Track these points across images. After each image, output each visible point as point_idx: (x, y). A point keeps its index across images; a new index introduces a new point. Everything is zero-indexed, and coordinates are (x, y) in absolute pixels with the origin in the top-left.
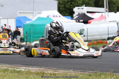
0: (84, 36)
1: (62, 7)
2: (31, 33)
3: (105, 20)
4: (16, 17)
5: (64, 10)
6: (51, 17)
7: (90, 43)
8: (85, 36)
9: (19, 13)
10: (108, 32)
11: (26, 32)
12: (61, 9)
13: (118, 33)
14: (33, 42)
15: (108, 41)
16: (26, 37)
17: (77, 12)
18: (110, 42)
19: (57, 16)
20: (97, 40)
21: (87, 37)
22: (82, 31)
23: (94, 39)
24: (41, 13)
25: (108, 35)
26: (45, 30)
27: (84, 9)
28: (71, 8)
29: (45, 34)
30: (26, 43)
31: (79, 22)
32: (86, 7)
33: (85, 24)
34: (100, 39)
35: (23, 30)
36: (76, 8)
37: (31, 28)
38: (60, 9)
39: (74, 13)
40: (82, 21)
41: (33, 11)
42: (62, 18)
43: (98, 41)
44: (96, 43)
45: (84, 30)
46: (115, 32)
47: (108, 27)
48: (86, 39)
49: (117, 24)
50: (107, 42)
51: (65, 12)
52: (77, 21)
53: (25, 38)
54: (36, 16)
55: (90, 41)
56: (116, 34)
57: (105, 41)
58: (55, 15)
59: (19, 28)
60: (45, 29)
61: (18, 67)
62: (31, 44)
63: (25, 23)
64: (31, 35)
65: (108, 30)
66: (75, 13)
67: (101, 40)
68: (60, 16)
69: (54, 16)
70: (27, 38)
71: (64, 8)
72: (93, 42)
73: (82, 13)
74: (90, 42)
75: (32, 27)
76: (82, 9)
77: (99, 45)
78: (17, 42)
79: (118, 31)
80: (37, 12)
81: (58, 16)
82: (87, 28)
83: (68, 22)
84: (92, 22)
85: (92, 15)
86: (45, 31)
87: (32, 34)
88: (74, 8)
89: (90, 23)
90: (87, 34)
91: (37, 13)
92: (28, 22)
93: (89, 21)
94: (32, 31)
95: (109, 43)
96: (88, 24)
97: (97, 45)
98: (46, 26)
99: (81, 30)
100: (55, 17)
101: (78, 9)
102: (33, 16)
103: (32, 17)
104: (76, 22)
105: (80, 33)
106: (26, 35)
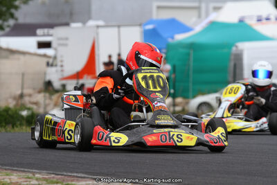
2: (189, 70)
6: (252, 22)
9: (159, 7)
11: (175, 67)
14: (194, 97)
16: (174, 82)
19: (268, 19)
26: (230, 60)
29: (232, 74)
30: (174, 101)
37: (189, 54)
54: (207, 15)
58: (264, 15)
60: (232, 57)
62: (187, 103)
63: (173, 38)
70: (177, 84)
75: (192, 52)
80: (212, 5)
81: (273, 17)
86: (232, 64)
87: (191, 73)
91: (211, 9)
92: (180, 37)
94: (192, 64)
98: (234, 48)
100: (264, 21)
102: (199, 16)
103: (194, 19)
106: (173, 76)
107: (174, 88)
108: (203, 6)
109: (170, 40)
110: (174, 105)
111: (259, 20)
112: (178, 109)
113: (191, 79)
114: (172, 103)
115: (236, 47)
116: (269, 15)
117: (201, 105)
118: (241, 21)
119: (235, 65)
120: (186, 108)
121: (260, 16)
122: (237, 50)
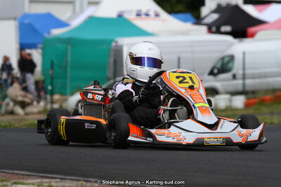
0: (234, 77)
2: (66, 66)
4: (19, 15)
6: (131, 17)
7: (252, 101)
8: (238, 76)
11: (52, 63)
14: (72, 94)
16: (52, 78)
19: (147, 15)
20: (274, 90)
22: (229, 62)
23: (266, 88)
24: (97, 3)
26: (109, 56)
29: (111, 71)
30: (52, 98)
31: (218, 32)
33: (235, 41)
35: (44, 55)
37: (67, 50)
40: (227, 28)
42: (164, 21)
43: (278, 93)
44: (270, 100)
45: (232, 58)
48: (240, 88)
52: (214, 29)
53: (48, 81)
54: (82, 11)
55: (253, 92)
58: (144, 11)
59: (28, 51)
60: (112, 53)
61: (19, 179)
62: (66, 100)
63: (49, 33)
64: (66, 72)
66: (207, 3)
68: (157, 15)
70: (55, 81)
72: (260, 96)
73: (228, 5)
74: (252, 96)
75: (69, 47)
78: (22, 93)
81: (152, 13)
82: (244, 53)
83: (183, 33)
84: (261, 33)
85: (260, 11)
86: (112, 60)
87: (68, 69)
89: (252, 36)
90: (241, 72)
92: (57, 32)
93: (252, 30)
94: (69, 59)
96: (246, 40)
98: (114, 44)
99: (223, 59)
100: (143, 16)
104: (210, 31)
105: (222, 66)
106: (50, 72)
107: (52, 84)
109: (46, 35)
110: (52, 102)
111: (138, 15)
112: (56, 106)
113: (69, 75)
115: (116, 42)
116: (148, 10)
118: (120, 16)
119: (115, 61)
120: (64, 106)
121: (140, 11)
122: (116, 46)
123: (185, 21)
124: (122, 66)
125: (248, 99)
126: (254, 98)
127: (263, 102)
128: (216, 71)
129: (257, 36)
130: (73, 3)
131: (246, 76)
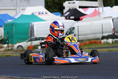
0: (75, 35)
1: (50, 2)
2: (13, 34)
3: (99, 16)
5: (53, 5)
6: (37, 14)
7: (82, 44)
10: (102, 30)
11: (8, 32)
12: (49, 4)
13: (114, 31)
14: (16, 44)
15: (103, 41)
17: (67, 7)
18: (104, 41)
19: (43, 13)
21: (78, 36)
22: (73, 30)
23: (87, 39)
24: (25, 9)
25: (103, 33)
26: (29, 29)
27: (75, 3)
28: (61, 2)
29: (30, 34)
31: (70, 19)
32: (78, 2)
33: (76, 22)
34: (93, 38)
35: (4, 30)
36: (67, 2)
38: (47, 4)
39: (64, 8)
40: (73, 17)
41: (16, 7)
42: (49, 15)
43: (91, 41)
44: (88, 43)
45: (74, 28)
46: (110, 30)
47: (102, 25)
49: (113, 20)
50: (101, 42)
51: (53, 8)
52: (68, 18)
54: (19, 12)
55: (82, 41)
56: (111, 32)
57: (99, 41)
58: (41, 12)
60: (30, 28)
62: (13, 46)
63: (7, 21)
65: (101, 28)
66: (66, 8)
67: (95, 39)
68: (46, 13)
69: (39, 14)
71: (52, 2)
72: (85, 42)
73: (73, 8)
74: (81, 42)
76: (74, 3)
77: (92, 45)
79: (114, 29)
80: (21, 8)
82: (78, 26)
84: (85, 19)
85: (85, 11)
88: (64, 2)
89: (81, 20)
90: (77, 33)
91: (21, 10)
92: (9, 21)
93: (81, 18)
94: (14, 31)
95: (103, 43)
96: (79, 21)
97: (90, 46)
98: (30, 24)
99: (70, 29)
100: (41, 14)
101: (69, 3)
104: (66, 18)
105: (70, 32)
106: (7, 36)
107: (8, 41)
108: (18, 8)
109: (6, 22)
110: (8, 47)
112: (10, 48)
113: (14, 37)
114: (7, 46)
115: (31, 24)
117: (18, 46)
118: (33, 14)
119: (31, 31)
120: (13, 48)
121: (40, 12)
122: (31, 25)
123: (57, 15)
124: (34, 32)
125: (80, 43)
126: (82, 43)
127: (86, 44)
128: (68, 33)
129: (83, 20)
130: (16, 9)
131: (79, 35)
